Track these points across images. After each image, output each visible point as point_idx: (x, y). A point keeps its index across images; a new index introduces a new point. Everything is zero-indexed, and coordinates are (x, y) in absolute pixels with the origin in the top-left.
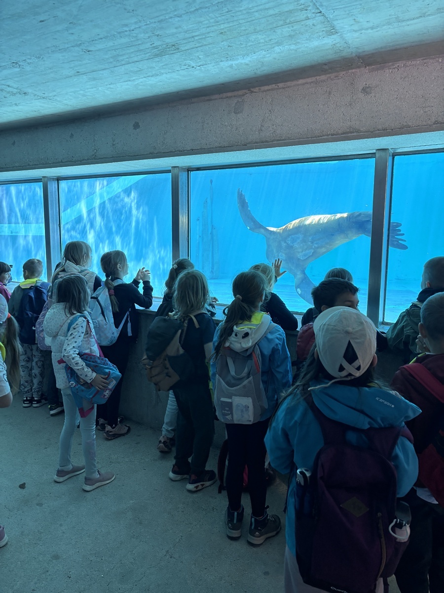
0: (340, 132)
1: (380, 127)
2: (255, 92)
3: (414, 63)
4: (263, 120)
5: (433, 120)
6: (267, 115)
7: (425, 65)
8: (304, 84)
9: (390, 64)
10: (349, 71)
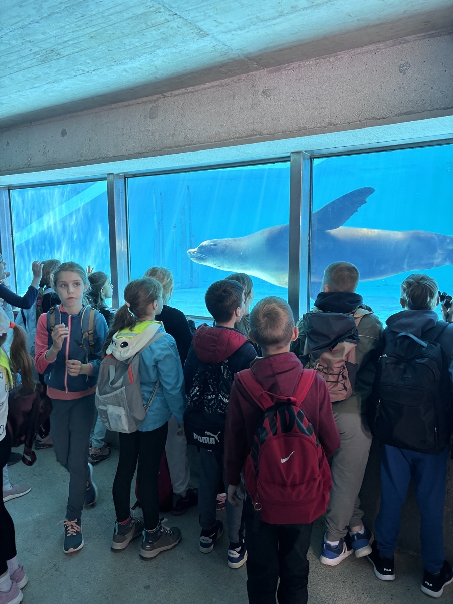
0: (244, 135)
1: (279, 130)
2: (168, 97)
3: (307, 63)
4: (176, 125)
5: (327, 121)
6: (179, 119)
7: (318, 65)
8: (210, 88)
9: (286, 65)
10: (250, 73)
